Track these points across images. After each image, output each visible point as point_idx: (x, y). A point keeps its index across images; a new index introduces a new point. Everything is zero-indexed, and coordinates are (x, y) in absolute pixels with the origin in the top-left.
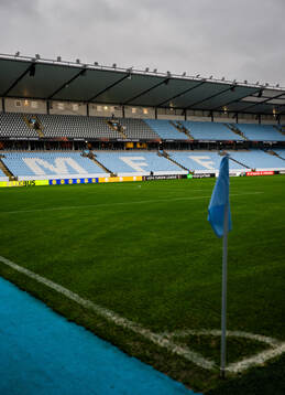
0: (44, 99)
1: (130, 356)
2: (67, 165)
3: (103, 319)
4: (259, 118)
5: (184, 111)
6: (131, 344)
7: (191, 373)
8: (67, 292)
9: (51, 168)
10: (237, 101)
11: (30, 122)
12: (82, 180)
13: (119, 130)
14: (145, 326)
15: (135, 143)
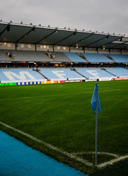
0: (14, 42)
1: (59, 162)
2: (25, 75)
3: (48, 148)
4: (121, 51)
5: (84, 48)
6: (60, 157)
7: (84, 168)
8: (31, 137)
9: (17, 76)
10: (110, 43)
11: (7, 54)
12: (33, 83)
13: (51, 57)
14: (65, 151)
15: (59, 64)
